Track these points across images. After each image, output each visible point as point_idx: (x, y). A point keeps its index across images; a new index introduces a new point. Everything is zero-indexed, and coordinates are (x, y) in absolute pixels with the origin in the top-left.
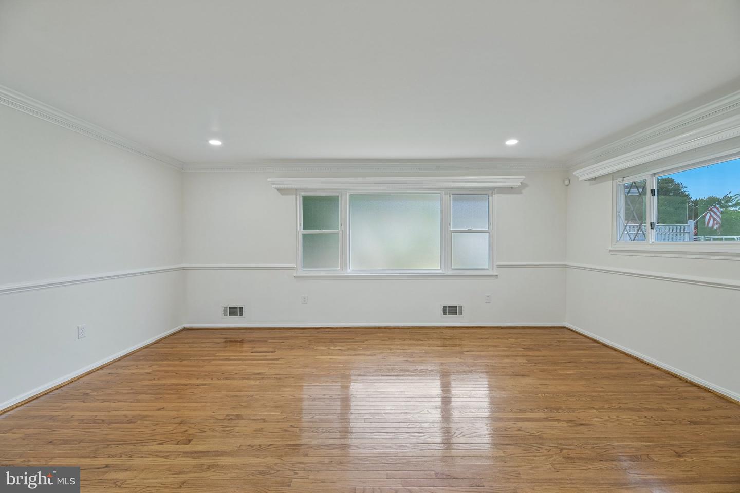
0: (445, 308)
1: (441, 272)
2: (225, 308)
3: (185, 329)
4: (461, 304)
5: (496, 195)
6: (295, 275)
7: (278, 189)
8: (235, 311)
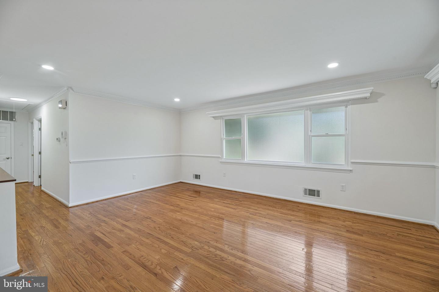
0: (306, 190)
1: (304, 164)
2: (194, 175)
3: (181, 182)
4: (319, 189)
5: (350, 106)
6: (221, 161)
7: (213, 117)
8: (197, 177)
